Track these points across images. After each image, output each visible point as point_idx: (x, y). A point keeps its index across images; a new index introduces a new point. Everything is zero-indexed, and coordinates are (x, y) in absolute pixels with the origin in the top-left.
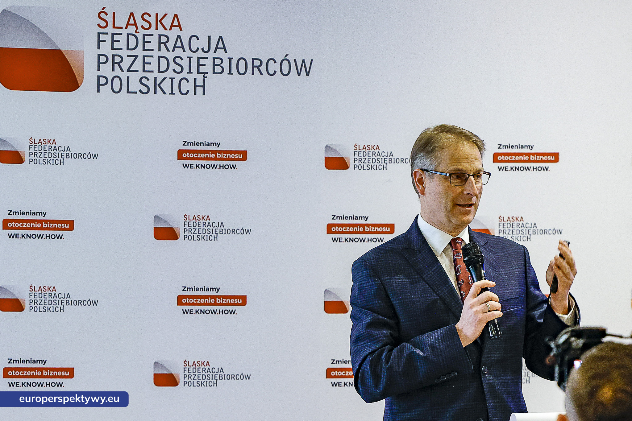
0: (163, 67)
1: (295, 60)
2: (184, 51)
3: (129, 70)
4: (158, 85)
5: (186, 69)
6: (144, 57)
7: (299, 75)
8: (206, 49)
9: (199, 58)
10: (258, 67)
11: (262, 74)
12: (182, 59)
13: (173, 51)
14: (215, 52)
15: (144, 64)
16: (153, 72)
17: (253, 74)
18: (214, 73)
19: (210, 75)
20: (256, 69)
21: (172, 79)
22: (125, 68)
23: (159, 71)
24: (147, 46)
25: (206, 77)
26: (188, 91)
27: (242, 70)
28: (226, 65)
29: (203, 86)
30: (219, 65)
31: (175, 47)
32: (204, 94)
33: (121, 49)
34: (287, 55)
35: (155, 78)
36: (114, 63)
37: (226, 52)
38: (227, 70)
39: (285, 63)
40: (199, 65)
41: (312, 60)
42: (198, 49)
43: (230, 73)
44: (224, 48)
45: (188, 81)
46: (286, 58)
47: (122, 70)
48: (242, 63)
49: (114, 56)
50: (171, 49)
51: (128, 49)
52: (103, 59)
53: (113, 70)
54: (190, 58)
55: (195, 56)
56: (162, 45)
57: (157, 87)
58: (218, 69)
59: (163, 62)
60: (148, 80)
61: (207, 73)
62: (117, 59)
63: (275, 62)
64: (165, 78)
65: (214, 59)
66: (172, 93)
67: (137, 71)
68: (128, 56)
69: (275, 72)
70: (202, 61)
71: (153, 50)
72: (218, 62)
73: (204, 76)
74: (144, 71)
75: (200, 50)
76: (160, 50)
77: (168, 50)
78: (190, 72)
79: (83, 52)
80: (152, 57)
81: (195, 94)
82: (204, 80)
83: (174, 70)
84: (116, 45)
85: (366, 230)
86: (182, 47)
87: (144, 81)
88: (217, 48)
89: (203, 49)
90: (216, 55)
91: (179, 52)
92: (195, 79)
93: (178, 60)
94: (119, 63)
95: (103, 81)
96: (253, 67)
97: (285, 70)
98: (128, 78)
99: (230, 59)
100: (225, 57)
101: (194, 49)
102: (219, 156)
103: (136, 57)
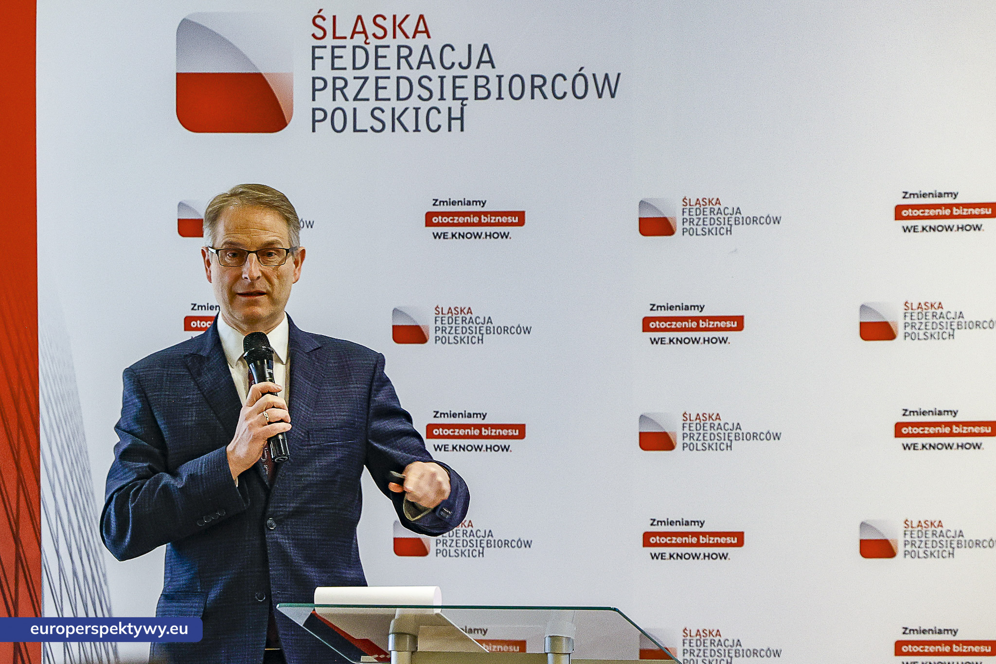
0: (404, 92)
1: (594, 75)
2: (434, 68)
3: (355, 99)
4: (397, 119)
5: (437, 94)
6: (377, 78)
7: (600, 96)
8: (465, 64)
9: (455, 78)
10: (540, 87)
11: (545, 97)
12: (430, 80)
13: (418, 68)
14: (478, 67)
15: (377, 88)
16: (389, 100)
17: (533, 97)
18: (476, 98)
19: (471, 102)
20: (537, 90)
21: (417, 109)
22: (351, 97)
23: (398, 99)
24: (382, 63)
25: (466, 105)
26: (439, 127)
27: (517, 91)
28: (493, 86)
29: (461, 119)
30: (483, 87)
31: (421, 62)
32: (462, 130)
33: (345, 69)
34: (581, 69)
35: (393, 109)
36: (335, 89)
37: (493, 67)
38: (495, 94)
39: (580, 81)
40: (455, 87)
41: (619, 75)
42: (453, 64)
43: (500, 98)
44: (491, 61)
45: (439, 112)
46: (581, 72)
47: (346, 99)
48: (517, 83)
49: (334, 79)
50: (415, 66)
51: (354, 68)
52: (319, 84)
53: (334, 99)
54: (442, 78)
55: (449, 75)
56: (403, 61)
57: (396, 122)
58: (482, 93)
59: (404, 85)
60: (383, 111)
61: (467, 99)
62: (340, 84)
63: (565, 79)
64: (406, 109)
65: (476, 77)
66: (417, 130)
67: (368, 100)
68: (355, 78)
69: (565, 93)
70: (459, 82)
71: (389, 68)
72: (482, 81)
73: (462, 104)
74: (377, 99)
75: (456, 65)
76: (399, 68)
77: (411, 68)
78: (442, 98)
79: (292, 74)
80: (388, 78)
81: (450, 130)
82: (462, 109)
83: (419, 97)
84: (338, 63)
85: (701, 326)
86: (431, 62)
87: (377, 113)
88: (480, 61)
89: (460, 64)
90: (479, 72)
91: (426, 69)
92: (450, 109)
93: (425, 82)
94: (341, 89)
95: (319, 115)
96: (533, 87)
97: (580, 91)
98: (355, 109)
99: (500, 77)
100: (492, 74)
101: (448, 65)
102: (484, 220)
103: (366, 79)
